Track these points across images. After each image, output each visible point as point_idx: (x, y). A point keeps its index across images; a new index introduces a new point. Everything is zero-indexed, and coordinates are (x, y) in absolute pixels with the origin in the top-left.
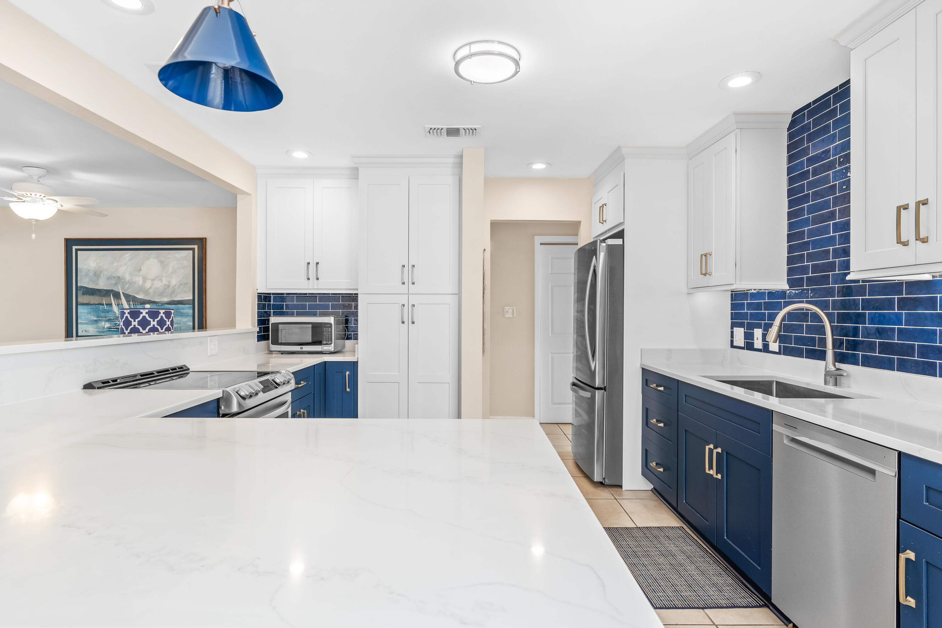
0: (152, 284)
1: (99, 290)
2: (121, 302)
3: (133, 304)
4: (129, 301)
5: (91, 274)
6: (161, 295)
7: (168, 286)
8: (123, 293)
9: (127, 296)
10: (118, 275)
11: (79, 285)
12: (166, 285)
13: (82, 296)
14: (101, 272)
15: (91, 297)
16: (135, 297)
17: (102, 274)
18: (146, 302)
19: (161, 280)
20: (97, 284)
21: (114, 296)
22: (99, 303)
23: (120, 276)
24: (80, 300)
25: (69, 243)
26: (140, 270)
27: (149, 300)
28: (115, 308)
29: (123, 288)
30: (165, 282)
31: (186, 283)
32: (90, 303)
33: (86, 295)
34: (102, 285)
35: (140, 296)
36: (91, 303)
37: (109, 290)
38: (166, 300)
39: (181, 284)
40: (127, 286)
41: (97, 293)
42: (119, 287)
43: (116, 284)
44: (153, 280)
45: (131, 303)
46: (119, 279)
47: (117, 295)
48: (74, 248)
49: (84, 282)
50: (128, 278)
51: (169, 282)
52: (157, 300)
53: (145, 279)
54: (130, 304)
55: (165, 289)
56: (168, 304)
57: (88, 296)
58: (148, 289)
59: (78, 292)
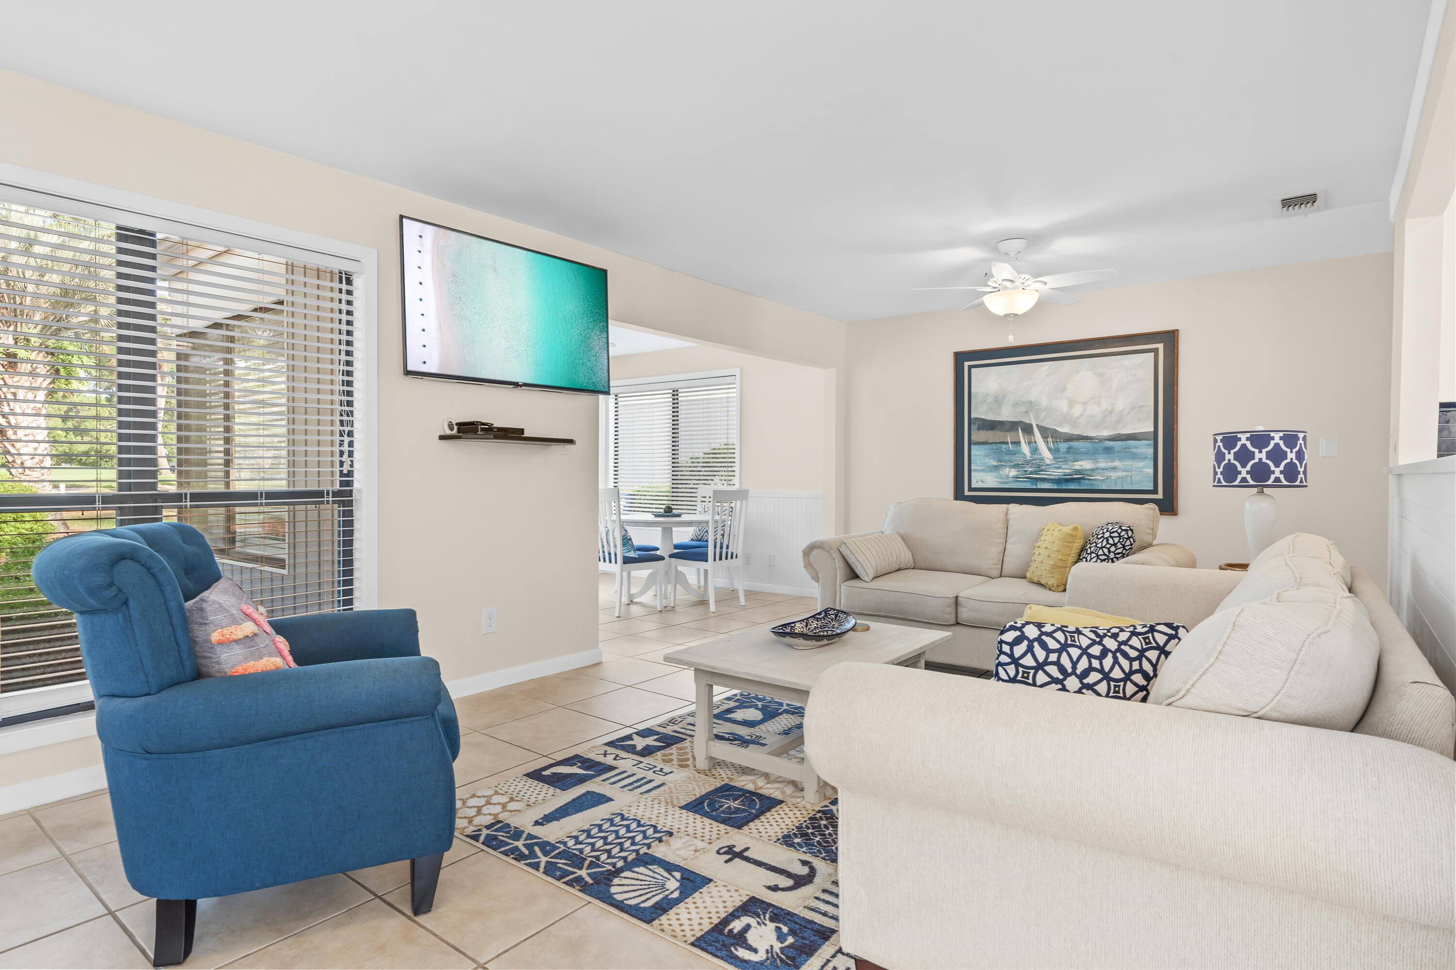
0: (1084, 410)
1: (1002, 423)
2: (1034, 439)
3: (1053, 442)
4: (1047, 437)
5: (990, 400)
6: (1098, 426)
7: (1111, 412)
8: (1037, 426)
9: (1044, 431)
10: (1030, 399)
11: (972, 416)
12: (1107, 410)
13: (977, 431)
14: (1004, 396)
15: (990, 431)
16: (1056, 431)
17: (1006, 399)
18: (1074, 437)
19: (1099, 403)
20: (999, 414)
21: (1024, 430)
22: (1002, 441)
23: (1033, 400)
24: (974, 438)
25: (960, 358)
26: (1064, 389)
27: (1078, 435)
28: (1025, 449)
29: (1037, 418)
30: (1105, 405)
31: (1143, 406)
33: (983, 429)
34: (1006, 415)
35: (1064, 429)
36: (990, 441)
37: (1016, 422)
38: (1106, 433)
39: (1133, 408)
40: (1044, 414)
41: (999, 426)
42: (1032, 416)
43: (1026, 412)
44: (1085, 404)
45: (1050, 440)
46: (1031, 406)
47: (1028, 429)
48: (967, 364)
49: (980, 412)
50: (1044, 402)
51: (1113, 405)
52: (1091, 434)
53: (1071, 403)
54: (1048, 442)
55: (1105, 416)
56: (1109, 440)
57: (985, 431)
58: (1077, 418)
59: (972, 426)
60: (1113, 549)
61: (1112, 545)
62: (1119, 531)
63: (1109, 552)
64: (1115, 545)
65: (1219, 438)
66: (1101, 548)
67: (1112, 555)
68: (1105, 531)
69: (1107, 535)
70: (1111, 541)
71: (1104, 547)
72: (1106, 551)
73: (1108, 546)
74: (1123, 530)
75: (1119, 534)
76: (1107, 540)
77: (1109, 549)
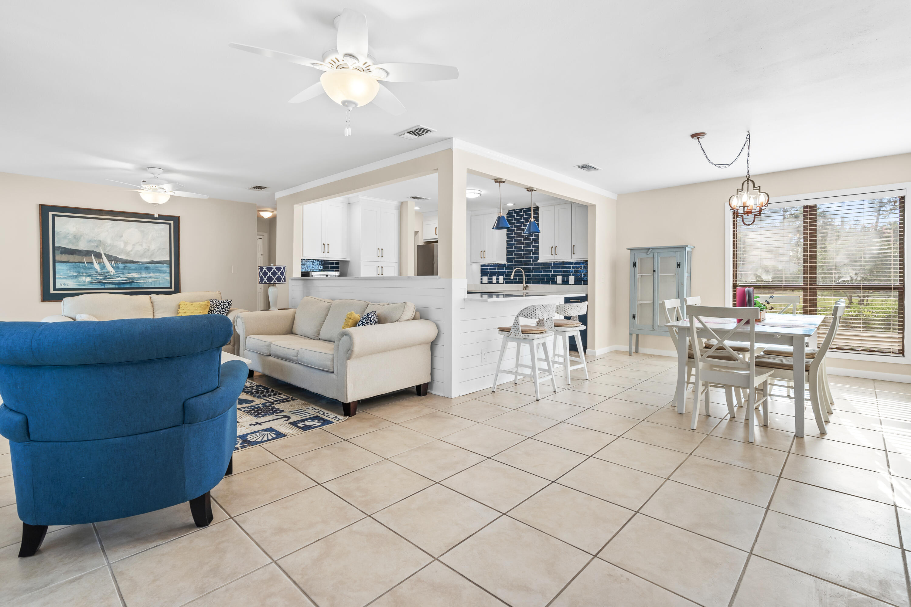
0: (133, 248)
1: (79, 251)
2: (103, 261)
3: (115, 263)
4: (111, 261)
5: (70, 237)
6: (141, 256)
7: (148, 250)
8: (105, 254)
9: (109, 258)
10: (99, 239)
11: (56, 245)
12: (146, 249)
13: (60, 255)
14: (81, 236)
15: (70, 255)
16: (117, 257)
17: (82, 238)
18: (128, 261)
19: (142, 245)
20: (77, 246)
21: (95, 256)
22: (80, 261)
23: (101, 240)
24: (58, 258)
25: (45, 209)
26: (121, 236)
27: (130, 260)
28: (97, 266)
29: (104, 250)
30: (145, 246)
31: (163, 249)
32: (70, 261)
33: (65, 254)
34: (82, 246)
35: (122, 257)
37: (90, 251)
38: (146, 260)
39: (160, 249)
40: (108, 248)
41: (77, 252)
42: (101, 249)
43: (97, 246)
44: (134, 245)
45: (113, 262)
46: (100, 243)
47: (98, 256)
48: (51, 213)
49: (61, 243)
50: (109, 242)
51: (149, 247)
52: (137, 260)
53: (126, 244)
54: (111, 263)
55: (145, 252)
56: (147, 263)
57: (67, 255)
58: (129, 252)
59: (56, 251)
60: (226, 309)
61: (226, 307)
62: (228, 302)
63: (225, 310)
64: (227, 307)
65: (265, 268)
66: (222, 309)
67: (226, 311)
68: (220, 302)
69: (222, 304)
70: (225, 306)
71: (223, 308)
72: (224, 310)
73: (224, 308)
74: (229, 301)
75: (228, 303)
76: (223, 306)
77: (225, 309)
